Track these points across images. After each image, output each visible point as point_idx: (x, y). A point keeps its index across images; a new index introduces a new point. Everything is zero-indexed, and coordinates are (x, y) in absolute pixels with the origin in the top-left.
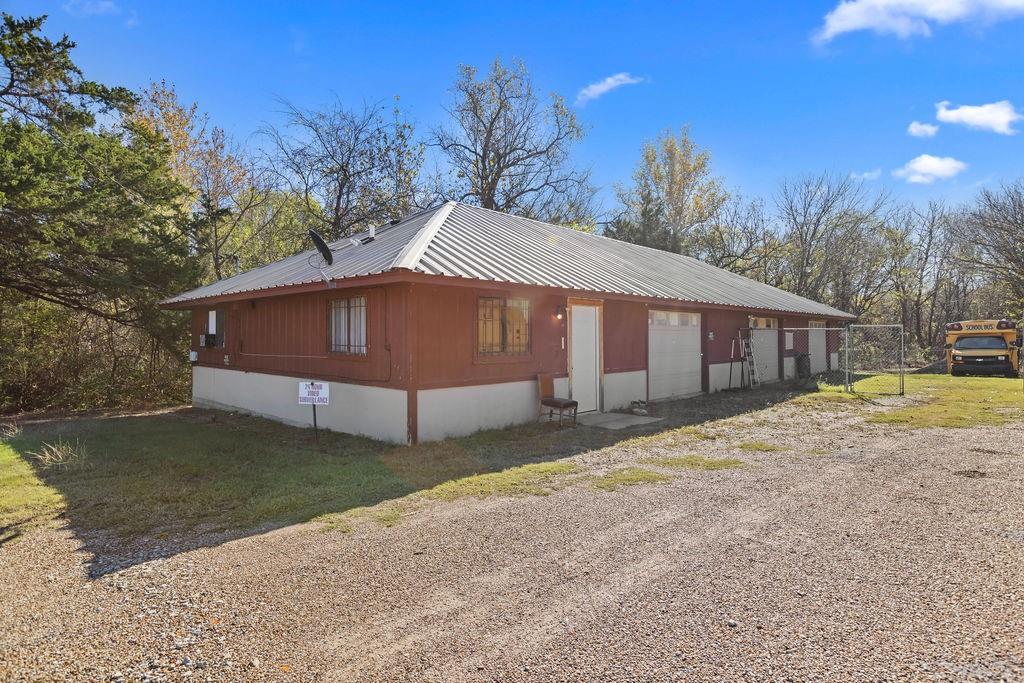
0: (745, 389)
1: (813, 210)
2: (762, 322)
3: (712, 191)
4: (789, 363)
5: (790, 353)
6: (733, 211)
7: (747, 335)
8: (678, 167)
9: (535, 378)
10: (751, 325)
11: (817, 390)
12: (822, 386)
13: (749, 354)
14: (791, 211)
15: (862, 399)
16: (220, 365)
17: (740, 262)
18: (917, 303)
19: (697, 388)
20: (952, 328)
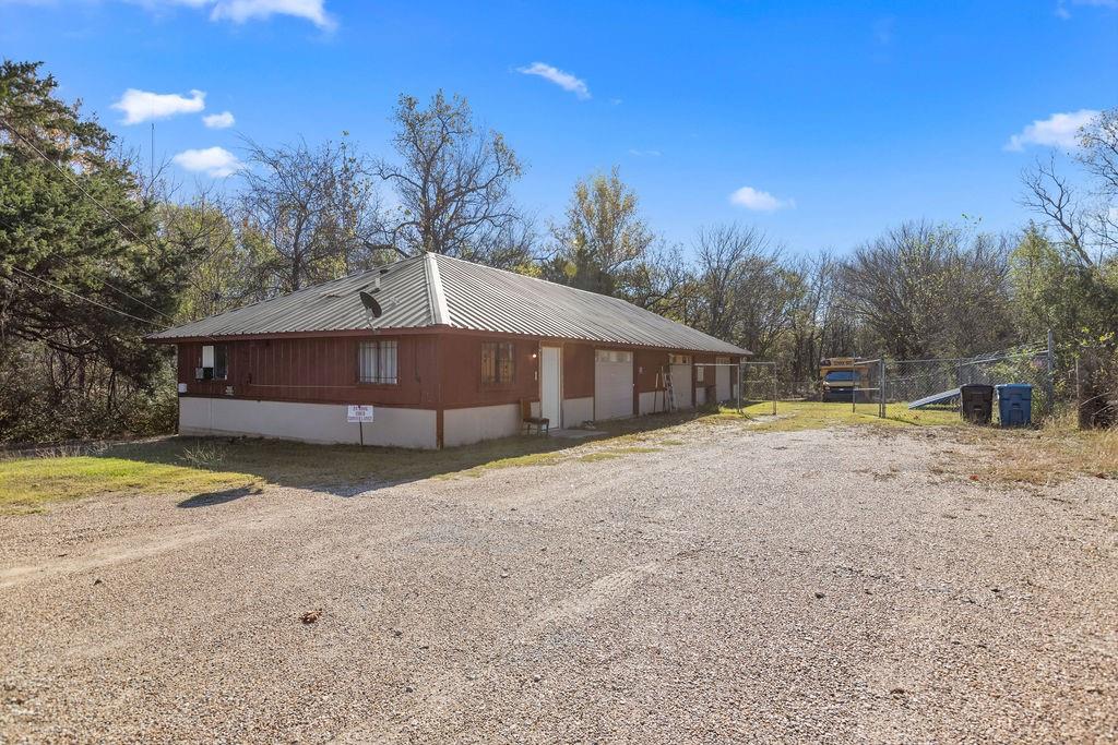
0: (665, 412)
1: (724, 258)
2: (680, 359)
3: (640, 230)
4: (700, 393)
5: (701, 384)
6: (657, 253)
7: (667, 370)
8: (607, 205)
9: (518, 402)
10: (671, 361)
11: (718, 412)
12: (722, 409)
13: (669, 385)
14: (707, 257)
15: (747, 418)
16: (224, 396)
17: (663, 301)
18: (811, 339)
19: (629, 412)
20: (824, 364)
